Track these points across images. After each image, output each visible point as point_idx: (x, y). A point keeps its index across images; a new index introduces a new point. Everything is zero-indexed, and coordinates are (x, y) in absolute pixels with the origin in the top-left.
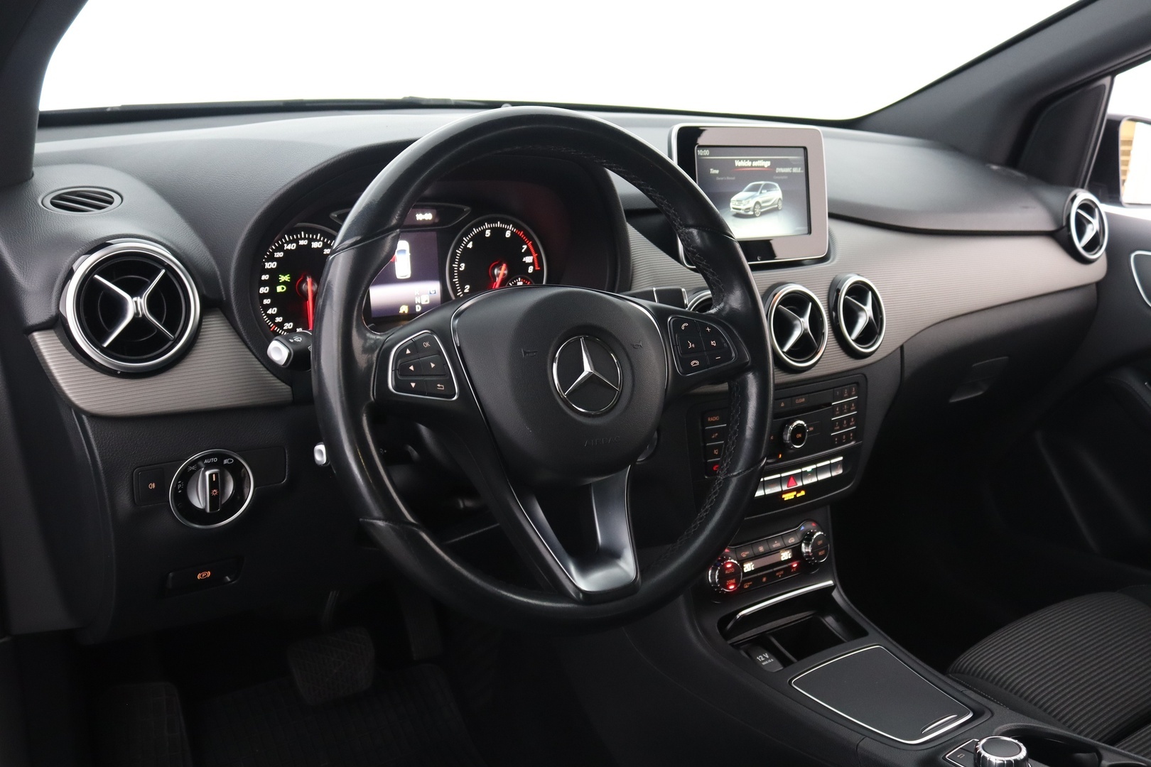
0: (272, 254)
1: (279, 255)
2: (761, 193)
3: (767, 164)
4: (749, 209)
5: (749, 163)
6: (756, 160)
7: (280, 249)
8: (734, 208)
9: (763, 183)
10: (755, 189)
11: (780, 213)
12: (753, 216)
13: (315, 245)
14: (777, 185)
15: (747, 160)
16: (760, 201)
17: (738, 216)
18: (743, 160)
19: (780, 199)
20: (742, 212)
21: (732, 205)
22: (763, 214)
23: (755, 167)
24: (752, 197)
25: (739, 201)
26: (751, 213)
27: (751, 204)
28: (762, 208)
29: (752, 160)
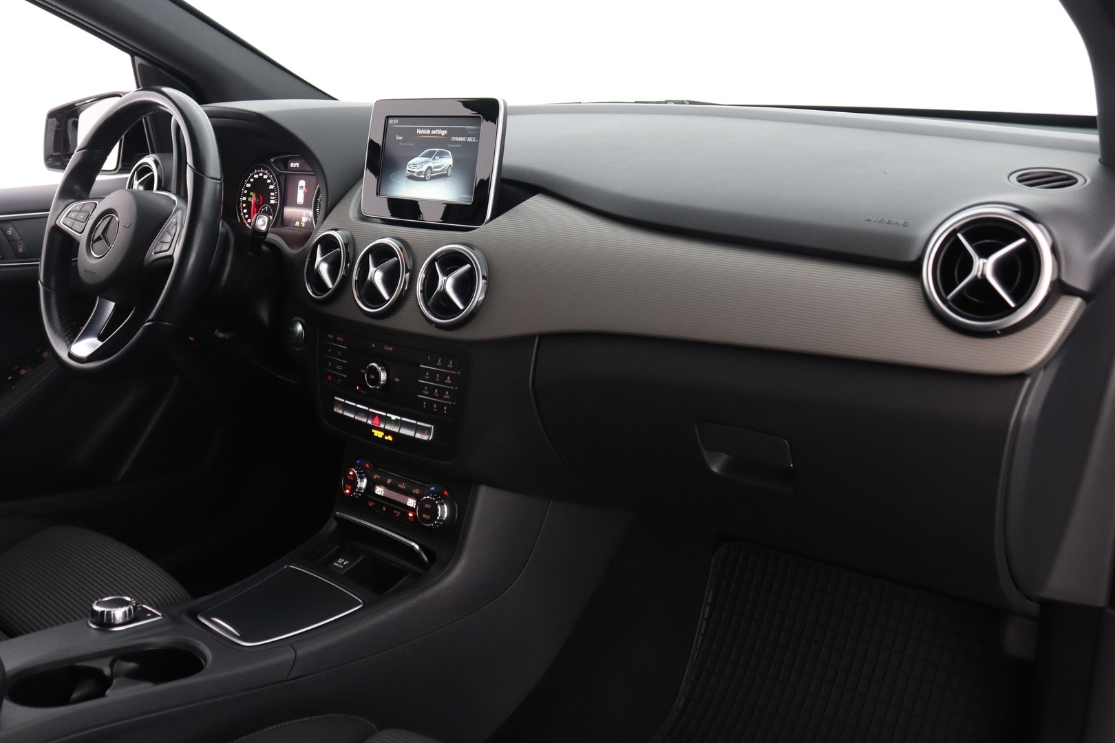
0: (249, 180)
1: (252, 180)
2: (434, 159)
3: (444, 133)
4: (421, 172)
5: (429, 132)
6: (435, 129)
7: (252, 177)
8: (409, 171)
9: (438, 150)
10: (429, 155)
11: (448, 179)
12: (424, 179)
13: (265, 177)
14: (450, 152)
15: (427, 128)
16: (432, 166)
17: (411, 178)
18: (424, 128)
19: (450, 166)
20: (415, 174)
21: (408, 168)
22: (432, 178)
23: (433, 135)
24: (426, 162)
25: (415, 165)
26: (422, 176)
27: (424, 168)
28: (432, 172)
29: (431, 129)
